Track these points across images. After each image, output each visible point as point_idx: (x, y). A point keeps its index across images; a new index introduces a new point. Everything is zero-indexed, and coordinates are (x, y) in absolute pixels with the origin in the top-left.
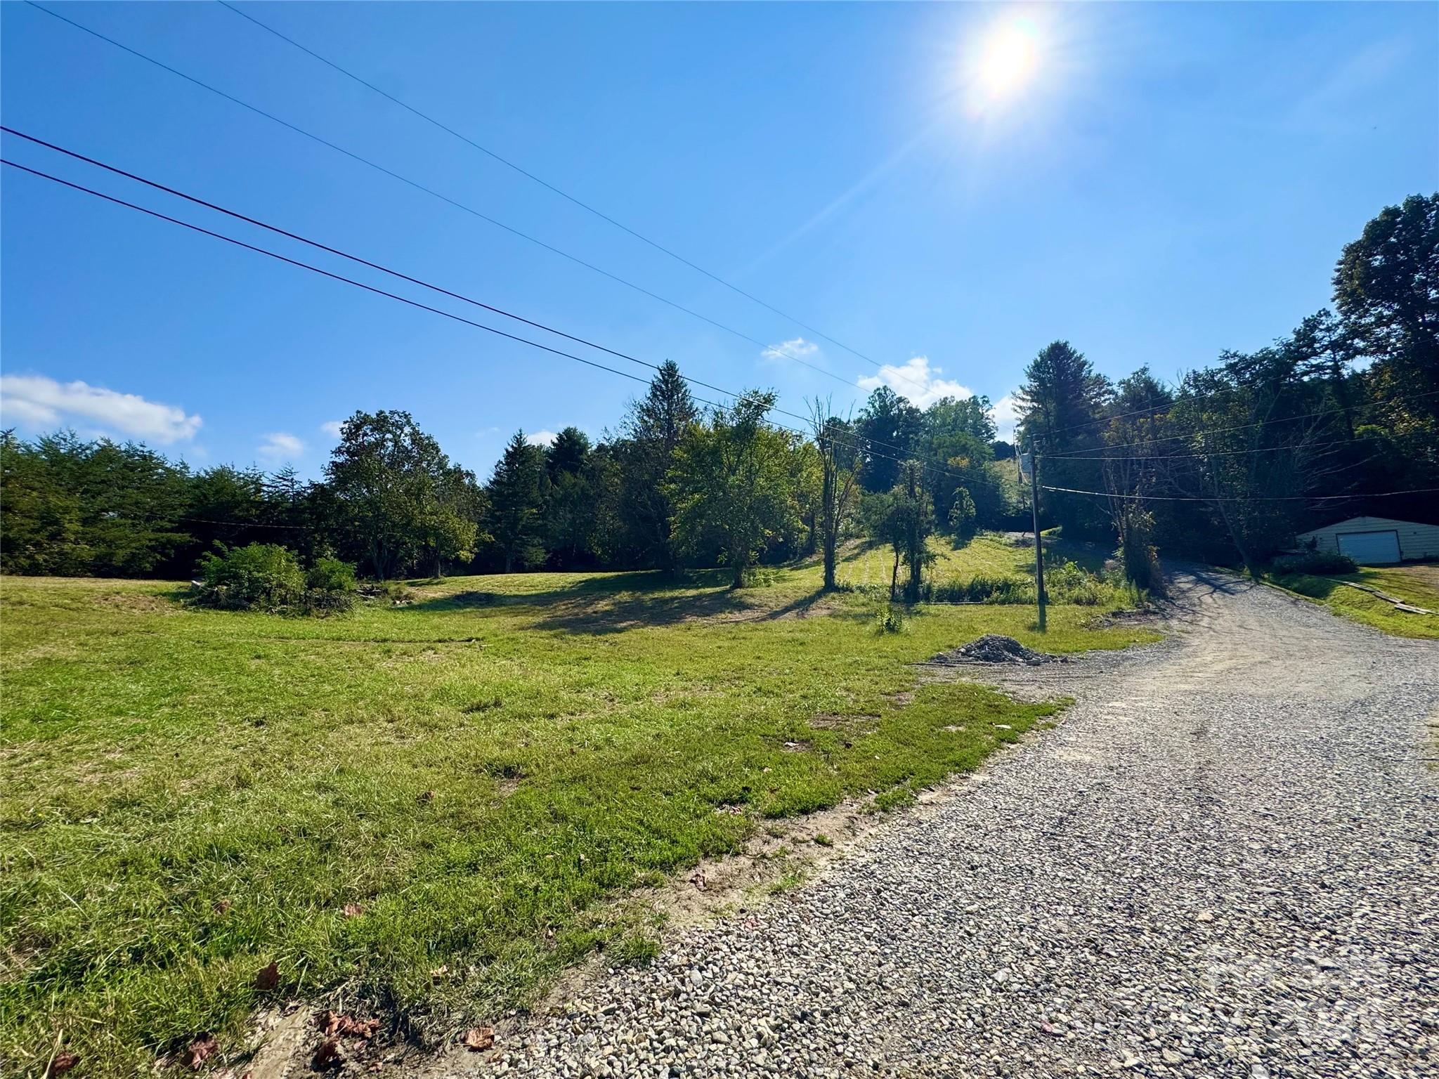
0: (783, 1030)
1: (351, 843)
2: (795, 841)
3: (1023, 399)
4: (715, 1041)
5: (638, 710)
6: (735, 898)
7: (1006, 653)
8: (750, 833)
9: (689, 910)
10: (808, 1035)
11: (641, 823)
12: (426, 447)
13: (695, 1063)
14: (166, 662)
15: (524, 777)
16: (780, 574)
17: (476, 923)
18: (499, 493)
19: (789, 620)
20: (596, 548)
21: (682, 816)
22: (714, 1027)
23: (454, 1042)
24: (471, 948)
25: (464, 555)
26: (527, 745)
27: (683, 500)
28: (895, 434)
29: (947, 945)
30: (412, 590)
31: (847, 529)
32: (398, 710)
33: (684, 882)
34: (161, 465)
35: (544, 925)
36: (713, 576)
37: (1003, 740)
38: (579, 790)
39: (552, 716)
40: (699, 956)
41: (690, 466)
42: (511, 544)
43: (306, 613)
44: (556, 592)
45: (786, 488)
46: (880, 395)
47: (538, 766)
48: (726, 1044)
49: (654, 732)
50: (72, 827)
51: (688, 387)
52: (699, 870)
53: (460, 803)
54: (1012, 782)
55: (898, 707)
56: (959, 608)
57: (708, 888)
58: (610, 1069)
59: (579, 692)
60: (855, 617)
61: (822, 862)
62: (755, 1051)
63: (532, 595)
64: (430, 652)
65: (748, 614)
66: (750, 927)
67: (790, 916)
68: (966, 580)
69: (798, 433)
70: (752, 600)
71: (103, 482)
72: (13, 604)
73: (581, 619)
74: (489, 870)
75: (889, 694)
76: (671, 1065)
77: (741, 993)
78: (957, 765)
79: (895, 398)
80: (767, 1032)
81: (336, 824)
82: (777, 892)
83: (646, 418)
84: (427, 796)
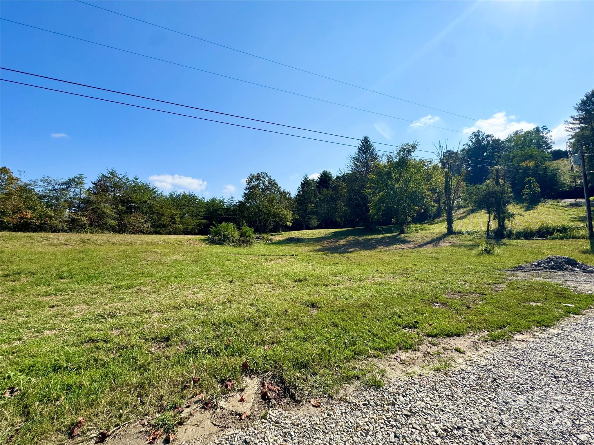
0: (448, 432)
1: (264, 325)
2: (444, 348)
3: (573, 124)
4: (414, 428)
5: (362, 285)
6: (417, 369)
7: (566, 266)
8: (420, 342)
9: (395, 370)
10: (462, 438)
11: (369, 331)
12: (273, 184)
13: (406, 435)
14: (204, 261)
15: (319, 308)
16: (423, 227)
17: (309, 360)
18: (300, 199)
19: (429, 248)
20: (337, 219)
21: (387, 330)
22: (413, 422)
23: (306, 402)
24: (308, 369)
25: (288, 223)
26: (319, 296)
27: (374, 196)
28: (485, 154)
29: (542, 413)
30: (272, 237)
31: (458, 204)
32: (272, 280)
33: (391, 358)
34: (197, 199)
35: (334, 365)
36: (390, 228)
37: (569, 313)
38: (341, 315)
39: (327, 285)
40: (402, 391)
41: (377, 181)
42: (305, 218)
43: (240, 245)
44: (323, 237)
45: (424, 187)
46: (475, 135)
47: (324, 304)
48: (420, 430)
49: (370, 295)
50: (188, 310)
51: (374, 147)
52: (397, 354)
53: (297, 315)
54: (579, 336)
55: (496, 291)
56: (531, 241)
57: (403, 362)
58: (368, 427)
59: (336, 276)
60: (466, 246)
61: (460, 360)
62: (435, 437)
63: (314, 238)
64: (280, 260)
65: (408, 245)
66: (425, 383)
67: (445, 382)
68: (535, 227)
69: (430, 160)
70: (410, 239)
71: (184, 205)
72: (167, 243)
73: (334, 248)
74: (311, 341)
75: (490, 284)
76: (395, 433)
77: (424, 410)
78: (538, 323)
79: (485, 135)
80: (440, 431)
81: (259, 318)
82: (437, 370)
83: (356, 163)
84: (286, 311)
